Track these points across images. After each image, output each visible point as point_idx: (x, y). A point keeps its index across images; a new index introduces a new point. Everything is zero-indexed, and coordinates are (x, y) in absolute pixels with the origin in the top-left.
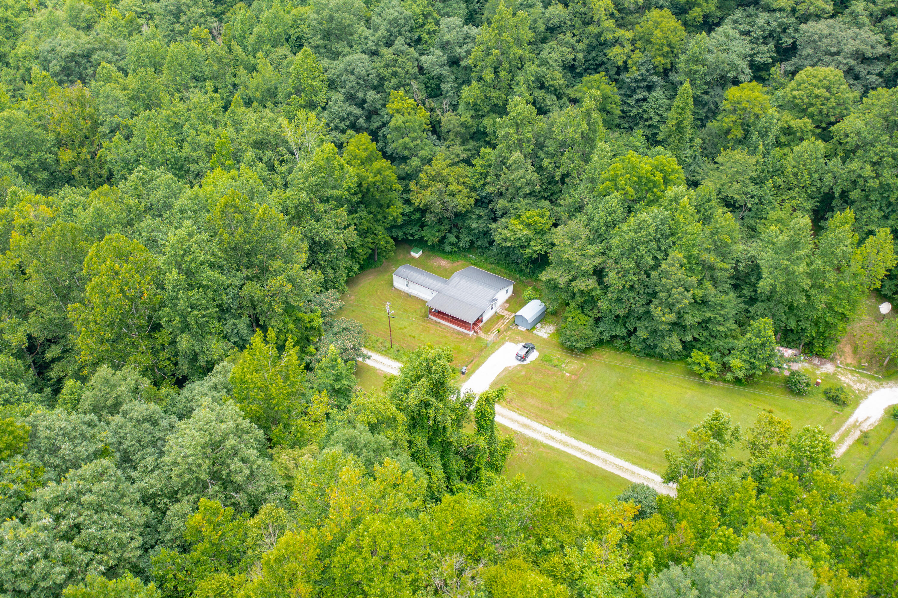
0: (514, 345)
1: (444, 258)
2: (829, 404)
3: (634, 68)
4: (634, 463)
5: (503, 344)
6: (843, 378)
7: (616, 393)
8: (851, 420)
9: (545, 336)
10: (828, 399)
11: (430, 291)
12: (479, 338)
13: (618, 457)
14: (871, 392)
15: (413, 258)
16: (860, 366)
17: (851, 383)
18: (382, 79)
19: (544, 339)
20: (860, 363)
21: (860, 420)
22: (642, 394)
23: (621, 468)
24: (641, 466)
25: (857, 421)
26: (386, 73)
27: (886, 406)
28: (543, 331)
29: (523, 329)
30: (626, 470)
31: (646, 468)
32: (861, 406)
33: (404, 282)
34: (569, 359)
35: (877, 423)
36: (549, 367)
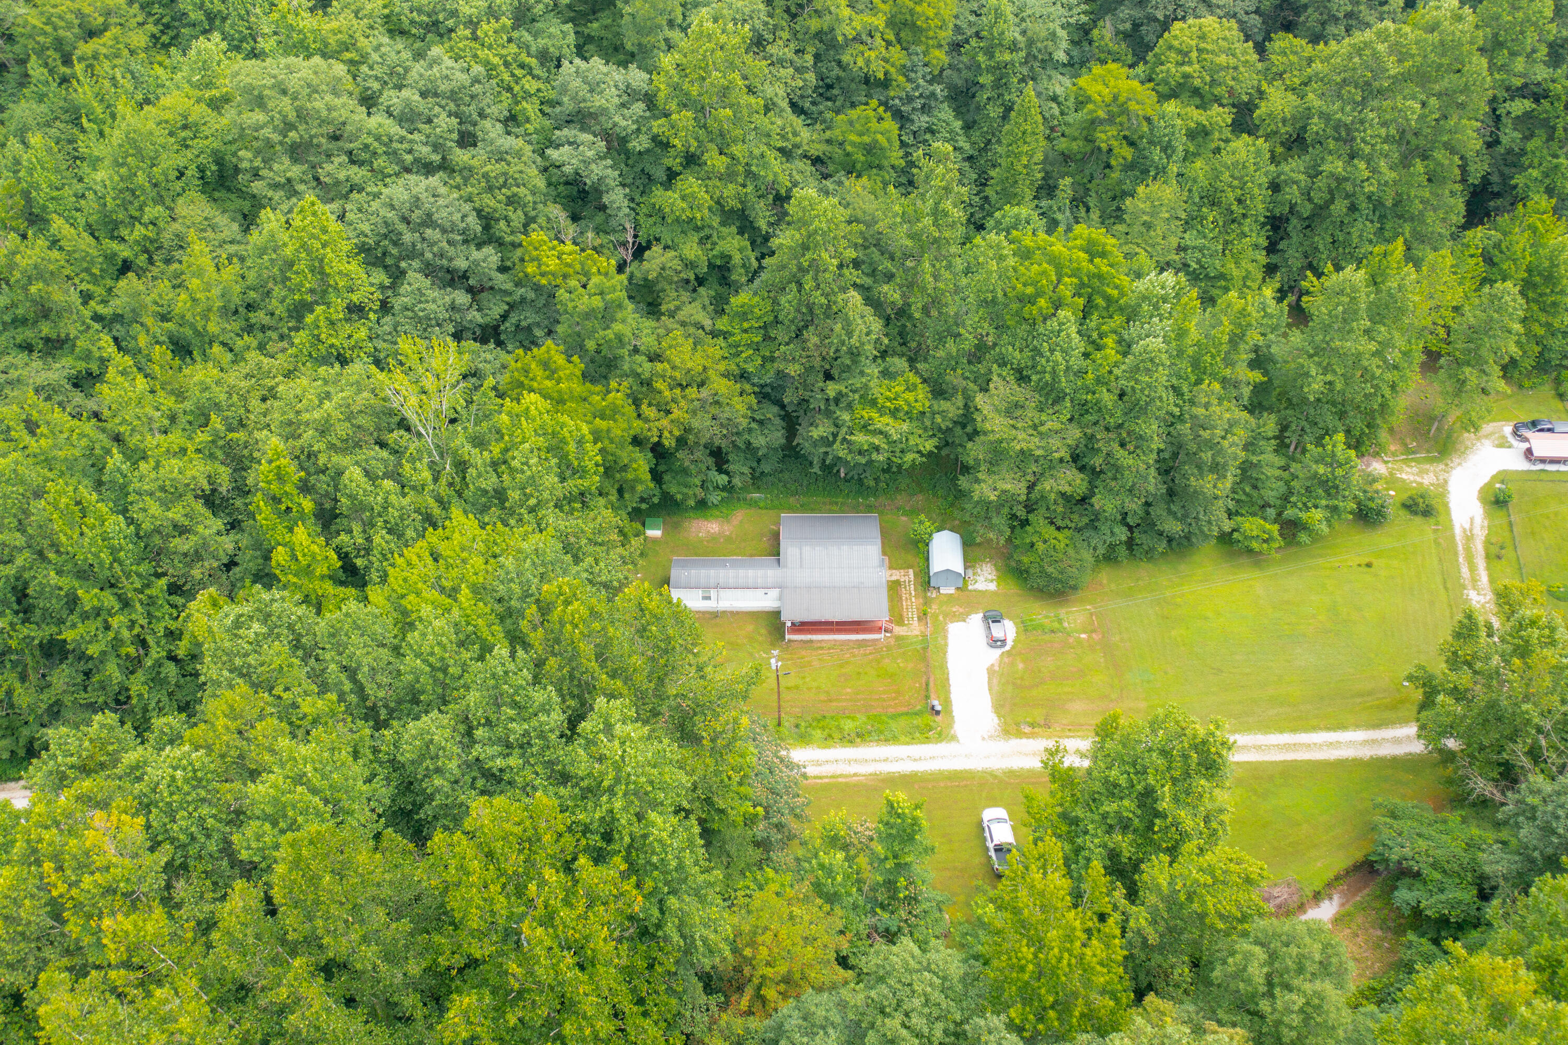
0: (961, 624)
1: (706, 518)
2: (1418, 520)
3: (901, 79)
4: (1294, 730)
5: (945, 631)
6: (1404, 476)
7: (1174, 633)
8: (1458, 531)
9: (992, 587)
10: (1415, 513)
11: (760, 592)
12: (898, 638)
13: (1266, 733)
14: (1446, 482)
15: (655, 540)
16: (1408, 451)
17: (1418, 479)
18: (487, 219)
19: (994, 593)
20: (1406, 445)
21: (1467, 526)
22: (1206, 618)
23: (1287, 747)
24: (1306, 730)
25: (1464, 530)
26: (492, 203)
27: (1475, 494)
28: (981, 579)
29: (951, 590)
30: (1295, 747)
31: (1315, 729)
32: (1451, 505)
33: (700, 593)
34: (1062, 612)
35: (1486, 523)
36: (1047, 637)
